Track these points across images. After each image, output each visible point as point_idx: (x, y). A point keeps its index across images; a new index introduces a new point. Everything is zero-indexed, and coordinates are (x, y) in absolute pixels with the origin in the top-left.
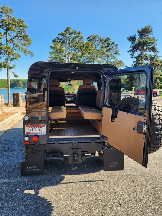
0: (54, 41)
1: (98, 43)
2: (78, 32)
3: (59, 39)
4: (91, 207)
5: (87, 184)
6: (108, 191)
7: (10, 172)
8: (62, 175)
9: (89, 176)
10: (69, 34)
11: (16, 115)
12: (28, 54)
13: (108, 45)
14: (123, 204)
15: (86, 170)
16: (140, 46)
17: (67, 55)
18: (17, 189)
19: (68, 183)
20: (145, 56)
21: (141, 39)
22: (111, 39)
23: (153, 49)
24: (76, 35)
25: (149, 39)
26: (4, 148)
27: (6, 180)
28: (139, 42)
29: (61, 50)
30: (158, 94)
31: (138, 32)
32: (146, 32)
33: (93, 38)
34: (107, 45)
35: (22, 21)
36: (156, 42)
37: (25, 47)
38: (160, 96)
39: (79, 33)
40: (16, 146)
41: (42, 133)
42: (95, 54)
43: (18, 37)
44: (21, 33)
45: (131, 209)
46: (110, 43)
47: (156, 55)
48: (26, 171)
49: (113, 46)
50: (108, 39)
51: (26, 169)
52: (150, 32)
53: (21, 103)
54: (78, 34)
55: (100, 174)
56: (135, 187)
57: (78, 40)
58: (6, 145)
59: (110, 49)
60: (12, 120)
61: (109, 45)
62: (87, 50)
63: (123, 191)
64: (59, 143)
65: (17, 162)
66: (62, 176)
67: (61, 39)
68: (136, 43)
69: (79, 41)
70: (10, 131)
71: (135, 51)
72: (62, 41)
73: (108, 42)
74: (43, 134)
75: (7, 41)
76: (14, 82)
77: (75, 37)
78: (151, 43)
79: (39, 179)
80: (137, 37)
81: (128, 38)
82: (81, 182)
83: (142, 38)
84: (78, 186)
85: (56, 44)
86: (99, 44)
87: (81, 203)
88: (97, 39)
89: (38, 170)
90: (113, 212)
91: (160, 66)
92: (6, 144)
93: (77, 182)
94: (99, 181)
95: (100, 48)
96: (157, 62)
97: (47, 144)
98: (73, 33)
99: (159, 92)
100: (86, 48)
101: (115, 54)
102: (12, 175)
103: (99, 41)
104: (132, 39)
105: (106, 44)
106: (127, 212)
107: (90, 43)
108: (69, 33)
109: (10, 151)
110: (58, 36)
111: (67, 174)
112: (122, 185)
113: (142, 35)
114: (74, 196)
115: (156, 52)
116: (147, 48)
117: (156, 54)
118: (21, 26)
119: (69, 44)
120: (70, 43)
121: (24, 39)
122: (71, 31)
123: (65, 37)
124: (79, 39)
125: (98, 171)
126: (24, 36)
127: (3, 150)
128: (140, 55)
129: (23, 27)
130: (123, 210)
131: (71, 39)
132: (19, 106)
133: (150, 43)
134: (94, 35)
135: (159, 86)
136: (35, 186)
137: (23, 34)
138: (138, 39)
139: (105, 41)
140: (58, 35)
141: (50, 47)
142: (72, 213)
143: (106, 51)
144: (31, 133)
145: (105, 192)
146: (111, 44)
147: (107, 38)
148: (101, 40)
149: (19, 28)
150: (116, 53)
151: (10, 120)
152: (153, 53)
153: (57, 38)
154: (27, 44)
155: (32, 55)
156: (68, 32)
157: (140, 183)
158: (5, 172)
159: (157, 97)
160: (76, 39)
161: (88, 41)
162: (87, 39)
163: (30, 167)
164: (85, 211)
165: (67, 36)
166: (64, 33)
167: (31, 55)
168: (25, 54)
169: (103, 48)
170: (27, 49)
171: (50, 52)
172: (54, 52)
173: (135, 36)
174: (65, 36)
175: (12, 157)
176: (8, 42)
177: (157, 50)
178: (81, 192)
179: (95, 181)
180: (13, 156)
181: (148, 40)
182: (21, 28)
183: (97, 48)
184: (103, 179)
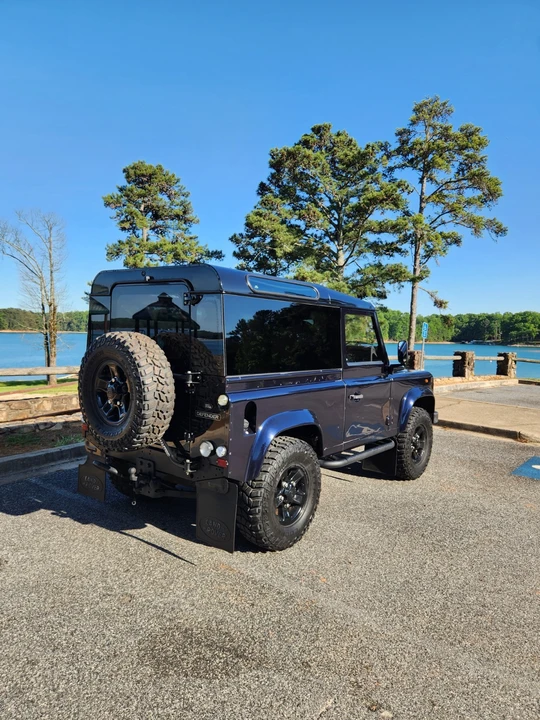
48: (83, 483)
75: (422, 200)
76: (473, 324)
118: (467, 147)
121: (473, 184)
126: (473, 177)
149: (460, 154)
155: (500, 231)
163: (89, 478)
176: (423, 205)
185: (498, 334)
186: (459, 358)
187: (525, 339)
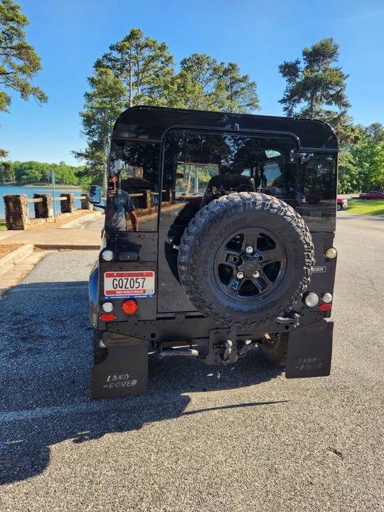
0: (98, 65)
1: (207, 75)
2: (159, 44)
3: (110, 60)
4: (275, 463)
5: (248, 410)
6: (302, 424)
7: (51, 390)
8: (183, 392)
9: (249, 392)
10: (137, 49)
11: (21, 250)
12: (31, 97)
13: (231, 84)
14: (344, 453)
15: (235, 378)
16: (308, 89)
17: (131, 103)
18: (82, 430)
19: (205, 410)
20: (318, 113)
21: (311, 71)
22: (238, 67)
23: (338, 99)
24: (154, 53)
25: (328, 73)
26: (18, 333)
27: (48, 411)
28: (307, 78)
29: (117, 88)
30: (345, 204)
31: (305, 53)
32: (323, 56)
33: (197, 64)
34: (228, 84)
35: (13, 5)
36: (344, 82)
37: (24, 76)
38: (348, 209)
39: (163, 48)
40: (46, 327)
41: (144, 292)
42: (201, 103)
43: (5, 48)
44: (11, 39)
45: (366, 462)
46: (238, 77)
47: (345, 112)
48: (105, 386)
49: (243, 85)
50: (233, 67)
51: (106, 383)
52: (331, 56)
53: (26, 222)
54: (160, 49)
55: (272, 388)
56: (359, 412)
57: (160, 65)
58: (20, 326)
59: (237, 92)
60: (15, 264)
61: (233, 83)
62: (182, 92)
63: (336, 423)
64: (187, 317)
65: (61, 366)
66: (186, 394)
67: (116, 61)
68: (298, 80)
69: (161, 69)
70: (18, 290)
71: (295, 101)
72: (118, 65)
73: (232, 75)
74: (148, 296)
77: (153, 58)
78: (333, 83)
79: (131, 404)
80: (302, 66)
81: (281, 67)
82: (233, 406)
83: (313, 69)
84: (231, 415)
85: (106, 72)
86: (210, 80)
87: (249, 455)
88: (206, 66)
89: (134, 382)
90: (328, 471)
91: (352, 140)
92: (19, 322)
93: (223, 408)
94: (274, 403)
95: (214, 90)
96: (345, 130)
97: (158, 319)
98: (146, 46)
99: (346, 200)
100: (178, 88)
101: (248, 105)
102: (60, 397)
103: (211, 72)
104: (289, 70)
105: (226, 80)
106: (359, 471)
107: (189, 76)
108: (138, 46)
109: (36, 340)
110: (109, 51)
111: (194, 389)
112: (330, 411)
113: (314, 61)
114: (228, 441)
115: (343, 105)
116: (322, 95)
117: (343, 111)
118: (12, 20)
119: (137, 74)
120: (139, 73)
121: (19, 54)
122: (142, 41)
123: (126, 57)
124: (162, 63)
125: (265, 380)
126: (20, 47)
127: (16, 338)
128: (307, 111)
129: (18, 22)
130: (349, 465)
131: (143, 62)
132: (23, 229)
133: (330, 83)
134: (199, 54)
135: (343, 186)
136: (126, 421)
137: (15, 43)
138: (303, 72)
139: (226, 72)
140: (109, 49)
141: (89, 79)
142: (237, 480)
143: (228, 98)
144: (118, 292)
145: (296, 427)
146: (240, 81)
147: (230, 65)
148: (215, 70)
149: (4, 24)
150: (252, 104)
151: (10, 264)
152: (337, 107)
153: (105, 56)
154: (30, 68)
155: (43, 98)
156: (134, 42)
157: (366, 403)
158: (38, 391)
159: (341, 211)
160: (155, 63)
161: (185, 69)
162: (182, 63)
163: (115, 377)
164: (264, 475)
165: (133, 52)
166: (124, 45)
167: (40, 99)
168: (22, 95)
169: (221, 89)
170: (29, 81)
171: (87, 95)
172: (100, 94)
173: (298, 62)
174: (127, 53)
175: (44, 354)
177: (346, 99)
178: (242, 431)
179: (264, 403)
180: (46, 352)
181: (327, 76)
182: (11, 24)
183: (205, 90)
184: (281, 399)
185: (12, 178)
186: (65, 198)
187: (33, 182)
